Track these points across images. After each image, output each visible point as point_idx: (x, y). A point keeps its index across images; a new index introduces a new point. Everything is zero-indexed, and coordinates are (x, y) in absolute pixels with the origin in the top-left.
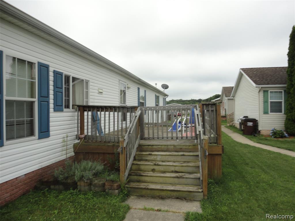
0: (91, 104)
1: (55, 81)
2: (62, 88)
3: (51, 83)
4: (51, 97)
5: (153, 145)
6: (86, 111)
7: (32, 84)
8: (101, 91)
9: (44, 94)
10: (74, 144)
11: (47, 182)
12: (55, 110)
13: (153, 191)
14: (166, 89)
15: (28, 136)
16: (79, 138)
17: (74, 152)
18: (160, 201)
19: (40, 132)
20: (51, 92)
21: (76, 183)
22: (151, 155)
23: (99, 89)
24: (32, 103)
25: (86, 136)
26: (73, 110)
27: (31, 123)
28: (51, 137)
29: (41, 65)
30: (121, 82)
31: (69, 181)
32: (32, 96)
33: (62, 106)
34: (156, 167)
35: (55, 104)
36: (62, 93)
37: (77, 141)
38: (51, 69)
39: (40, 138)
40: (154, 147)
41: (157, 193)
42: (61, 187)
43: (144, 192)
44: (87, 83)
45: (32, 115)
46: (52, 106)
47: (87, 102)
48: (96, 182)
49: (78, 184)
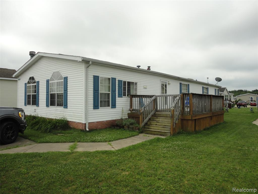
0: (138, 94)
1: (119, 84)
2: (122, 87)
3: (117, 85)
4: (117, 91)
5: (160, 114)
6: (133, 97)
7: (109, 86)
8: (146, 87)
9: (114, 90)
10: (128, 113)
11: (114, 125)
12: (119, 97)
13: (152, 132)
14: (219, 81)
15: (107, 106)
16: (130, 111)
17: (128, 116)
18: (153, 135)
19: (112, 105)
20: (117, 89)
21: (124, 127)
22: (157, 118)
23: (144, 86)
24: (109, 94)
25: (133, 109)
26: (127, 97)
27: (109, 101)
28: (116, 108)
29: (112, 78)
30: (161, 81)
31: (121, 125)
32: (109, 91)
33: (122, 95)
34: (157, 123)
35: (119, 94)
36: (122, 89)
37: (130, 112)
38: (117, 80)
39: (112, 108)
40: (161, 115)
41: (153, 133)
42: (119, 128)
43: (148, 132)
44: (136, 83)
45: (109, 99)
46: (117, 95)
47: (136, 93)
48: (131, 126)
49: (125, 127)
